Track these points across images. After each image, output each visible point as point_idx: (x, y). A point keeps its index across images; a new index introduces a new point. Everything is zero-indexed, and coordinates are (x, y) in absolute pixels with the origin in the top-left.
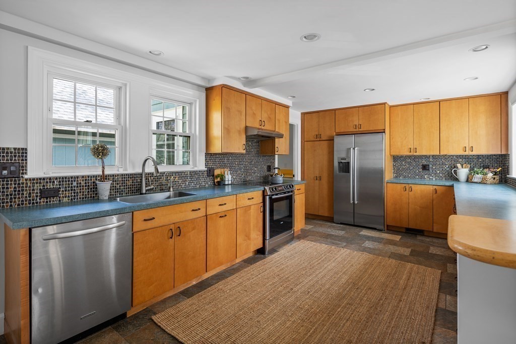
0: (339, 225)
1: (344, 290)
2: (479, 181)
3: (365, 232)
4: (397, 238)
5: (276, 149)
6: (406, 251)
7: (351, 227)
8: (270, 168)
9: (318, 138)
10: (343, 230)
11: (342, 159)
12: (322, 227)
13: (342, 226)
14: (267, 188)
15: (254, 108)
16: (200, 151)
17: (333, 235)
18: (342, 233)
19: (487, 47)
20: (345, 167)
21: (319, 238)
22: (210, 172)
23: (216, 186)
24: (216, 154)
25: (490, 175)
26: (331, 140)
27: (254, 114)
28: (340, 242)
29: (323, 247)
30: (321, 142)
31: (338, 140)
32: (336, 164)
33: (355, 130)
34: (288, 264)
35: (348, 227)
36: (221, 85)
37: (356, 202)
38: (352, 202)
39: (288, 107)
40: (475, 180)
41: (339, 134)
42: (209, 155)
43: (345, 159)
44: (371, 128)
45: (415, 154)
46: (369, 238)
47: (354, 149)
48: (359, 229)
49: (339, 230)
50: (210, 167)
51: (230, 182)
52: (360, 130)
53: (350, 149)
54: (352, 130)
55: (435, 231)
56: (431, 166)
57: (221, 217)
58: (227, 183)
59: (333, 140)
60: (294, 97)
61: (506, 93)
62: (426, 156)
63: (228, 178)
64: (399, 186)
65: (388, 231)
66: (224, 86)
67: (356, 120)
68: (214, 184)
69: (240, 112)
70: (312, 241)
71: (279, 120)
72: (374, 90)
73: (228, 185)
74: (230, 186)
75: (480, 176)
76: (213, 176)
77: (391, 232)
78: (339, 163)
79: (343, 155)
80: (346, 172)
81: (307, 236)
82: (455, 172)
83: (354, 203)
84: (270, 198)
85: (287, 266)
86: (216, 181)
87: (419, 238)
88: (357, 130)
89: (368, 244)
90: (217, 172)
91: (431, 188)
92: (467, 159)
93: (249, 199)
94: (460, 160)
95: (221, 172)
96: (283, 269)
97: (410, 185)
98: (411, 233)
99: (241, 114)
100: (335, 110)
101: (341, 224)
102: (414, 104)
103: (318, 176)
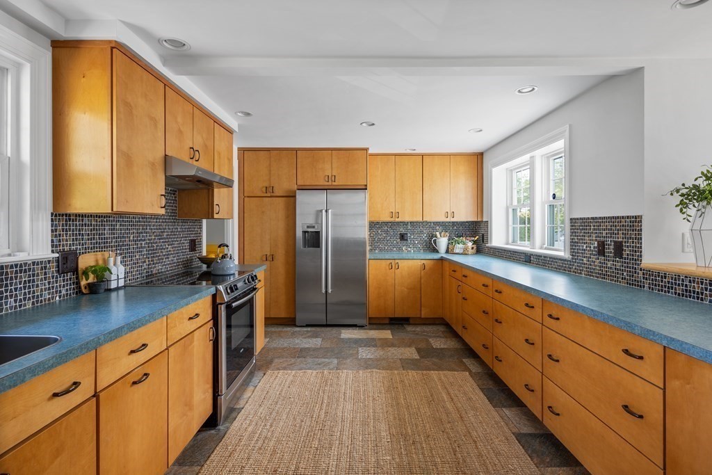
0: (305, 329)
1: (400, 455)
2: (461, 251)
3: (347, 334)
4: (387, 334)
5: (216, 209)
6: (411, 353)
7: (323, 329)
8: (195, 245)
9: (269, 192)
10: (316, 337)
11: (308, 227)
12: (282, 337)
13: (309, 329)
14: (221, 288)
15: (179, 120)
16: (35, 207)
17: (308, 349)
18: (316, 342)
19: (533, 89)
20: (314, 239)
21: (293, 360)
22: (67, 263)
23: (85, 298)
24: (83, 216)
25: (470, 244)
26: (291, 197)
27: (180, 132)
28: (327, 360)
29: (311, 376)
30: (274, 198)
31: (301, 197)
32: (299, 234)
33: (327, 183)
34: (276, 434)
35: (318, 329)
36: (110, 42)
37: (330, 291)
38: (324, 291)
39: (230, 131)
40: (457, 251)
41: (303, 188)
42: (63, 219)
43: (314, 227)
44: (350, 183)
45: (397, 220)
46: (359, 342)
47: (326, 211)
48: (335, 330)
49: (309, 337)
50: (66, 248)
51: (122, 283)
52: (334, 183)
53: (321, 211)
54: (322, 182)
55: (422, 317)
56: (409, 235)
57: (134, 383)
58: (113, 285)
59: (295, 196)
60: (248, 114)
61: (481, 154)
62: (405, 224)
63: (118, 273)
64: (384, 264)
65: (371, 326)
66: (116, 48)
67: (327, 169)
68: (79, 292)
69: (153, 120)
70: (285, 369)
71: (219, 154)
72: (373, 124)
73: (118, 289)
74: (122, 292)
75: (461, 246)
76: (75, 270)
77: (375, 326)
78: (305, 232)
79: (311, 221)
80: (314, 247)
81: (271, 362)
82: (435, 241)
83: (326, 291)
84: (228, 307)
85: (279, 441)
86: (83, 282)
87: (410, 328)
88: (330, 183)
89: (365, 353)
90: (86, 261)
91: (420, 263)
92: (445, 226)
93: (190, 318)
94: (438, 228)
95: (97, 261)
96: (274, 451)
97: (397, 261)
98: (396, 324)
99: (156, 126)
100: (296, 150)
101: (308, 326)
102: (396, 155)
103: (268, 254)
